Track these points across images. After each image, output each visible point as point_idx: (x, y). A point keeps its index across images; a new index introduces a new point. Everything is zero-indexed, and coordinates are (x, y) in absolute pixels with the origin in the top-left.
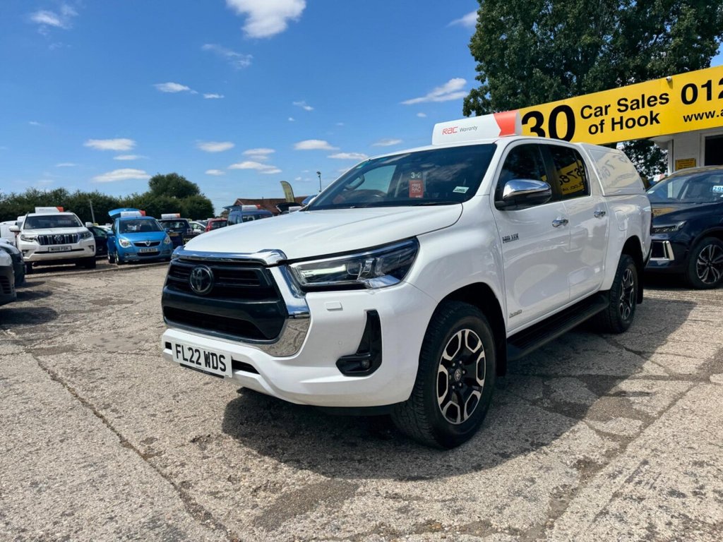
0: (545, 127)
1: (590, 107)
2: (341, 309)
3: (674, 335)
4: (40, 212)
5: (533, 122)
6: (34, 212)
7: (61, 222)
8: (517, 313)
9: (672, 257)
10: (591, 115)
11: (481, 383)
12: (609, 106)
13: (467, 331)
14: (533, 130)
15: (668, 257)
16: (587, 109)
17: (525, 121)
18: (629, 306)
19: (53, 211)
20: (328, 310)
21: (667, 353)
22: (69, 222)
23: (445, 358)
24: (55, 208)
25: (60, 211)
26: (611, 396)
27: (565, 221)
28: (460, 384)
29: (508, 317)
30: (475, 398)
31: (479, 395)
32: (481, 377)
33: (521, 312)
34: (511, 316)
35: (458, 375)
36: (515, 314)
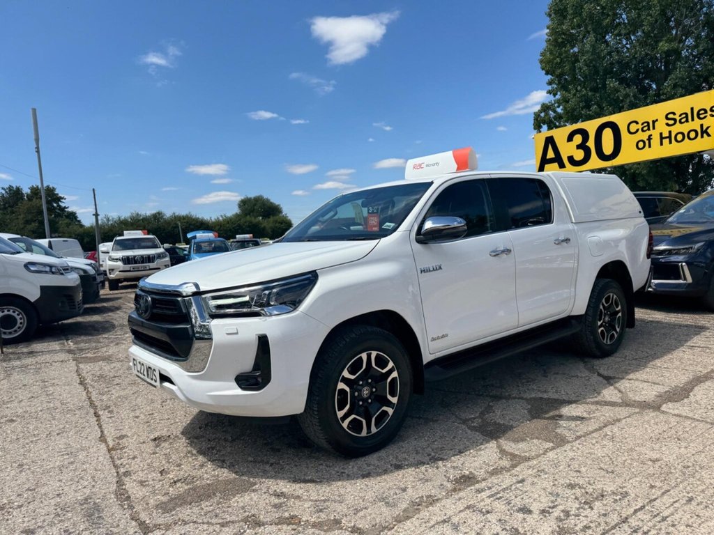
0: (591, 143)
1: (637, 123)
2: (237, 333)
3: (658, 362)
4: (129, 235)
5: (578, 139)
6: (122, 235)
7: (143, 244)
8: (443, 336)
9: (690, 280)
10: (638, 130)
11: (394, 400)
12: (657, 120)
13: (374, 354)
14: (578, 147)
15: (685, 279)
16: (634, 124)
17: (570, 139)
18: (616, 330)
19: (138, 234)
20: (228, 334)
21: (637, 380)
22: (150, 244)
23: (345, 376)
24: (140, 231)
25: (145, 234)
26: (545, 418)
27: (507, 251)
28: (370, 401)
29: (429, 341)
30: (386, 413)
31: (391, 411)
32: (393, 395)
33: (447, 335)
34: (433, 339)
35: (366, 392)
36: (438, 338)
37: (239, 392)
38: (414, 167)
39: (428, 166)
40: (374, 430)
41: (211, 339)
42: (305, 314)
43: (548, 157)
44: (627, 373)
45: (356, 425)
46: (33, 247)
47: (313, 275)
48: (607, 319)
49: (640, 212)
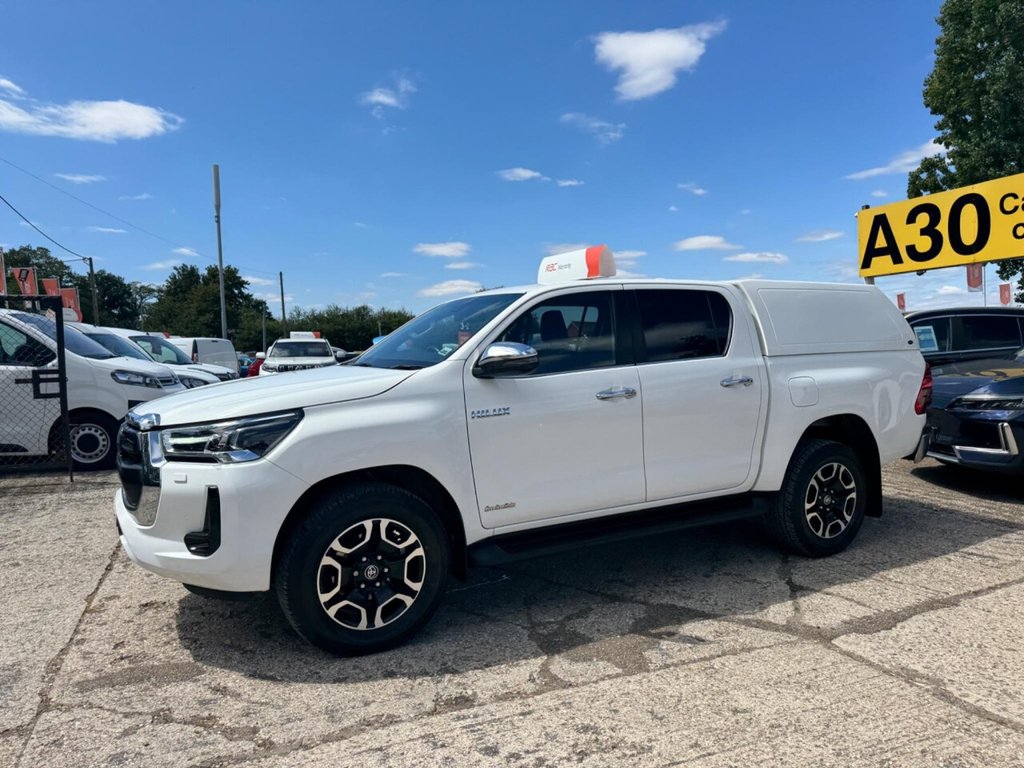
0: (943, 227)
1: (1015, 196)
2: (186, 482)
3: (892, 574)
4: (296, 337)
5: (923, 219)
6: (288, 337)
7: (311, 350)
8: (507, 506)
9: (1015, 450)
10: (1016, 208)
11: (417, 587)
13: (386, 521)
14: (923, 232)
15: (1007, 448)
16: (1011, 198)
17: (911, 219)
18: (843, 519)
19: (308, 337)
20: (177, 482)
21: (838, 595)
22: (320, 350)
23: (335, 549)
24: (311, 333)
25: (317, 337)
26: (651, 635)
27: (630, 394)
28: (378, 584)
29: (482, 509)
30: (401, 603)
31: (409, 601)
32: (415, 579)
33: (512, 505)
34: (488, 509)
35: (371, 572)
36: (498, 507)
37: (187, 555)
38: (547, 269)
39: (560, 267)
40: (379, 623)
41: (158, 485)
42: (274, 464)
43: (877, 246)
44: (831, 583)
45: (349, 615)
46: (163, 349)
47: (299, 414)
48: (827, 500)
49: (910, 342)
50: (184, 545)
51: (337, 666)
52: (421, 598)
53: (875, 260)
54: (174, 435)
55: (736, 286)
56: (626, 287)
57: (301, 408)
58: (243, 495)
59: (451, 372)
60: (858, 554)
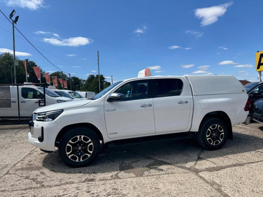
8: (115, 133)
11: (91, 152)
13: (83, 136)
18: (220, 140)
21: (210, 161)
23: (70, 142)
27: (151, 105)
28: (82, 151)
29: (108, 134)
30: (87, 156)
31: (89, 155)
32: (91, 150)
33: (117, 133)
34: (110, 134)
36: (113, 134)
39: (141, 74)
41: (34, 126)
42: (55, 122)
43: (261, 63)
45: (74, 158)
47: (62, 111)
48: (214, 135)
49: (243, 91)
50: (38, 139)
51: (69, 170)
52: (92, 155)
53: (261, 67)
54: (38, 115)
55: (186, 77)
56: (152, 78)
57: (63, 109)
58: (48, 129)
59: (101, 100)
60: (224, 150)
